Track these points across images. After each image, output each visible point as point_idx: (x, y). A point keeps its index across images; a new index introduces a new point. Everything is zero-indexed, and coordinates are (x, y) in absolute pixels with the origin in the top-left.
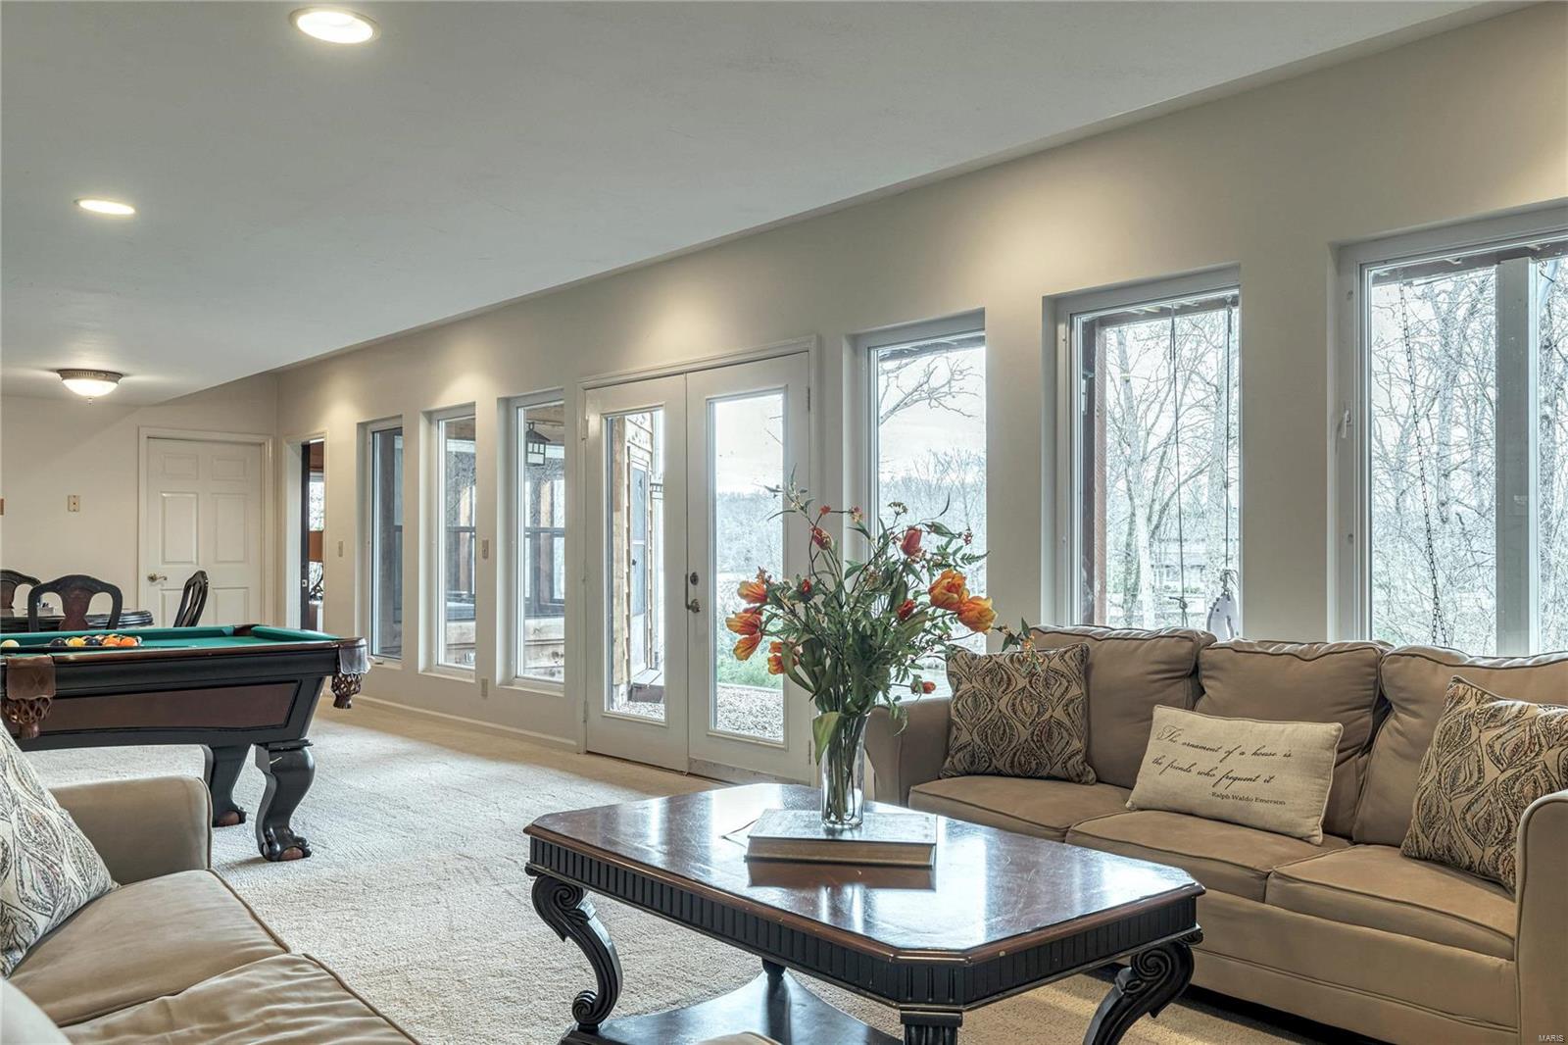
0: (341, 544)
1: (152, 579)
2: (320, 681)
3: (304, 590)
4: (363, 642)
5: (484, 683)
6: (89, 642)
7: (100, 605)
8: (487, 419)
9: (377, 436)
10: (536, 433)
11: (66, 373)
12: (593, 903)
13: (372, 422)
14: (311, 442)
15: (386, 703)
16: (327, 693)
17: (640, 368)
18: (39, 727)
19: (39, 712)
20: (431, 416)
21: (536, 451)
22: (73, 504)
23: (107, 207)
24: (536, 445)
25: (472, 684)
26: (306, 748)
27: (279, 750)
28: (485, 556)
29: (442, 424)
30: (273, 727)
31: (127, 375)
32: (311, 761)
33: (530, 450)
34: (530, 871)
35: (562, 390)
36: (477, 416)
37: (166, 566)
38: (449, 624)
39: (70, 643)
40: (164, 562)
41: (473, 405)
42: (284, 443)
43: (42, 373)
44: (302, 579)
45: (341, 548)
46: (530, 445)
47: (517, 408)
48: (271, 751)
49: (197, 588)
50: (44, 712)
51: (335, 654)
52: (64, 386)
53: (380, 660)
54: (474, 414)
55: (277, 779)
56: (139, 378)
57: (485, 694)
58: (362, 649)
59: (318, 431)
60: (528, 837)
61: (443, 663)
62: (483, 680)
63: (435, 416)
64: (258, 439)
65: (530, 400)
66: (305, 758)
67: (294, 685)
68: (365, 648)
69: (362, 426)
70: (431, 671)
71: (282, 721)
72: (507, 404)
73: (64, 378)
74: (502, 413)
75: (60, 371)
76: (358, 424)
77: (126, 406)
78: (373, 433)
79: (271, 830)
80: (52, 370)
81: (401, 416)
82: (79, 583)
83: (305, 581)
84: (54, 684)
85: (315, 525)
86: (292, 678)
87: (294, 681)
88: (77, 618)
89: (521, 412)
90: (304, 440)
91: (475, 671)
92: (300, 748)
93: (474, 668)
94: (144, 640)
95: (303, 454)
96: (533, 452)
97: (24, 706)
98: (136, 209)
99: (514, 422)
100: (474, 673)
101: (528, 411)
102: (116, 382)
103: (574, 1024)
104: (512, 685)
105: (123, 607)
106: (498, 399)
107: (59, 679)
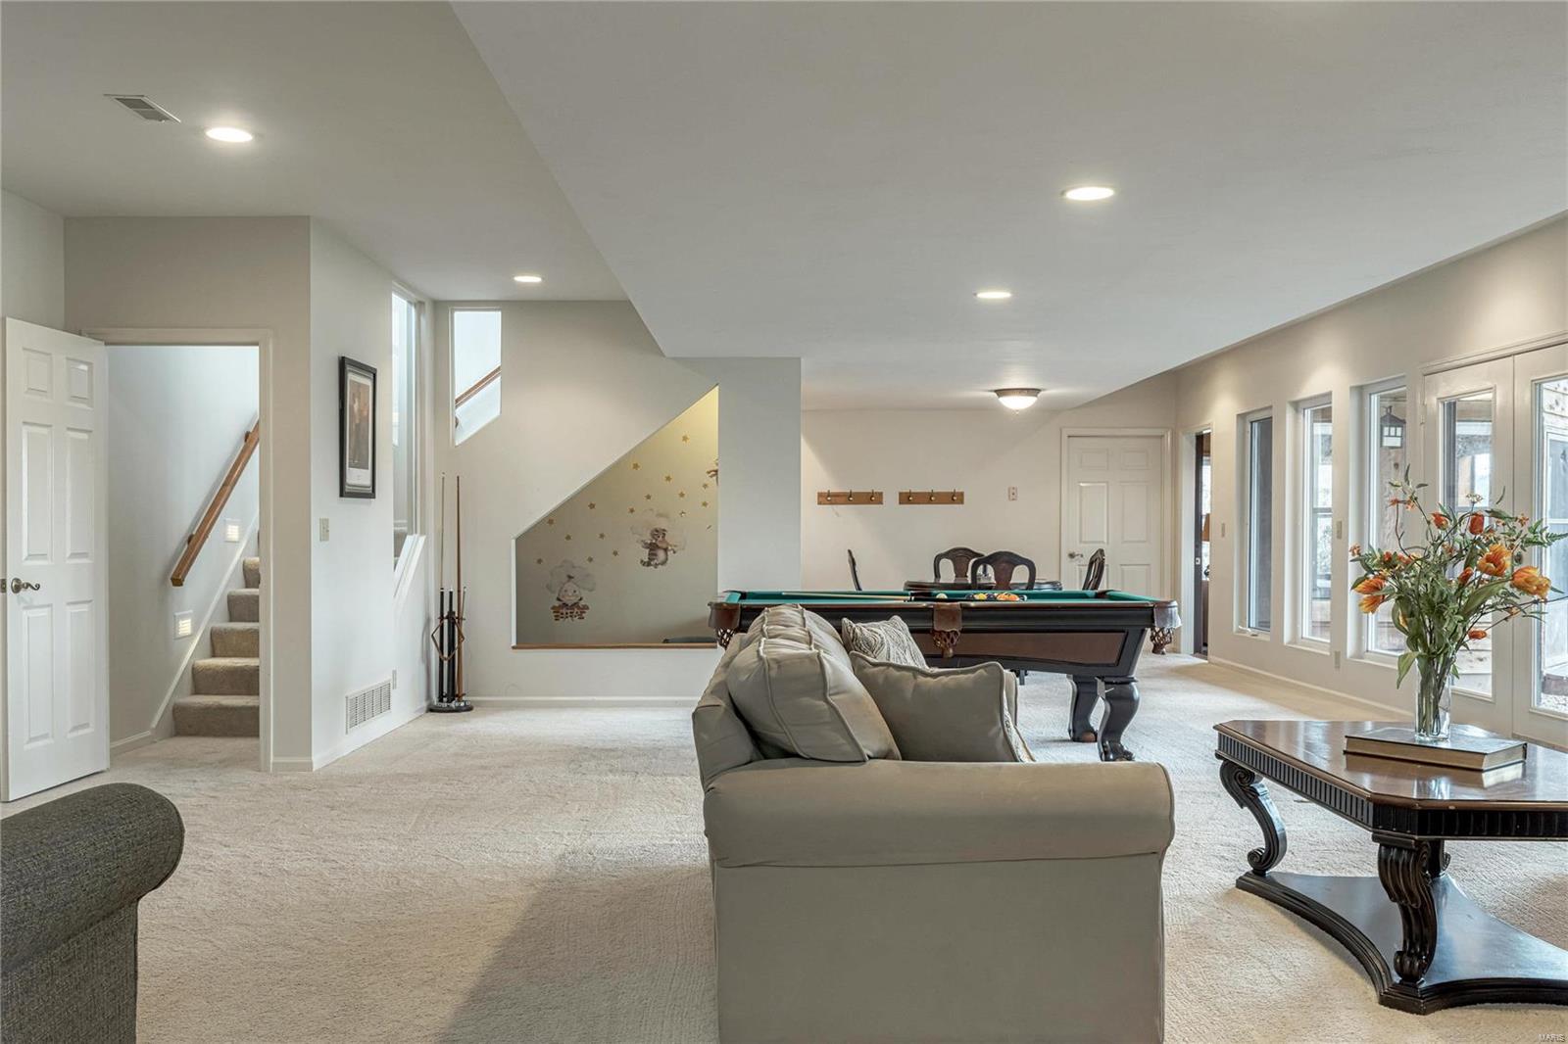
0: (1224, 525)
1: (1072, 556)
2: (1143, 632)
3: (1198, 568)
4: (1175, 603)
5: (1337, 655)
6: (989, 596)
7: (1020, 575)
8: (1342, 405)
9: (1256, 425)
10: (1393, 416)
11: (1001, 392)
12: (1265, 786)
13: (1249, 413)
14: (1204, 432)
15: (1251, 669)
16: (1147, 643)
17: (1476, 351)
18: (954, 650)
19: (952, 641)
20: (1297, 406)
21: (1393, 434)
22: (1013, 494)
23: (993, 295)
24: (1393, 429)
25: (1327, 656)
26: (1133, 683)
27: (1112, 683)
28: (1339, 537)
29: (1308, 412)
30: (1108, 665)
31: (1044, 390)
32: (1137, 694)
33: (1386, 433)
34: (1218, 756)
35: (1404, 377)
36: (1333, 405)
37: (1082, 545)
38: (1314, 602)
39: (977, 597)
40: (1081, 541)
41: (1329, 394)
42: (1180, 434)
43: (983, 393)
44: (1196, 557)
45: (1223, 529)
46: (1386, 429)
47: (1370, 395)
48: (1106, 683)
49: (1097, 564)
50: (955, 640)
51: (1150, 612)
52: (1000, 403)
53: (1256, 632)
54: (1330, 403)
55: (1111, 705)
56: (1052, 391)
57: (1338, 665)
58: (1173, 609)
59: (1207, 423)
60: (1217, 732)
61: (1307, 637)
62: (1336, 653)
63: (1302, 406)
64: (1158, 432)
65: (1379, 388)
66: (1131, 692)
67: (1123, 634)
68: (1176, 608)
69: (1241, 417)
70: (1295, 643)
71: (1114, 660)
72: (1361, 392)
73: (999, 396)
74: (1355, 400)
75: (996, 391)
76: (1238, 415)
77: (1050, 412)
78: (1252, 423)
79: (1107, 743)
80: (991, 391)
81: (1270, 407)
82: (1006, 558)
83: (1198, 563)
84: (960, 620)
85: (1206, 509)
86: (1121, 628)
87: (1123, 631)
88: (1003, 583)
89: (1375, 398)
90: (1198, 430)
91: (1330, 644)
92: (1128, 683)
93: (1329, 641)
94: (1029, 598)
95: (1197, 445)
96: (1389, 436)
97: (944, 636)
98: (1012, 293)
99: (1367, 408)
100: (1328, 646)
101: (1381, 397)
102: (1036, 396)
103: (1249, 868)
104: (1362, 658)
105: (1037, 577)
106: (1352, 388)
107: (964, 618)
